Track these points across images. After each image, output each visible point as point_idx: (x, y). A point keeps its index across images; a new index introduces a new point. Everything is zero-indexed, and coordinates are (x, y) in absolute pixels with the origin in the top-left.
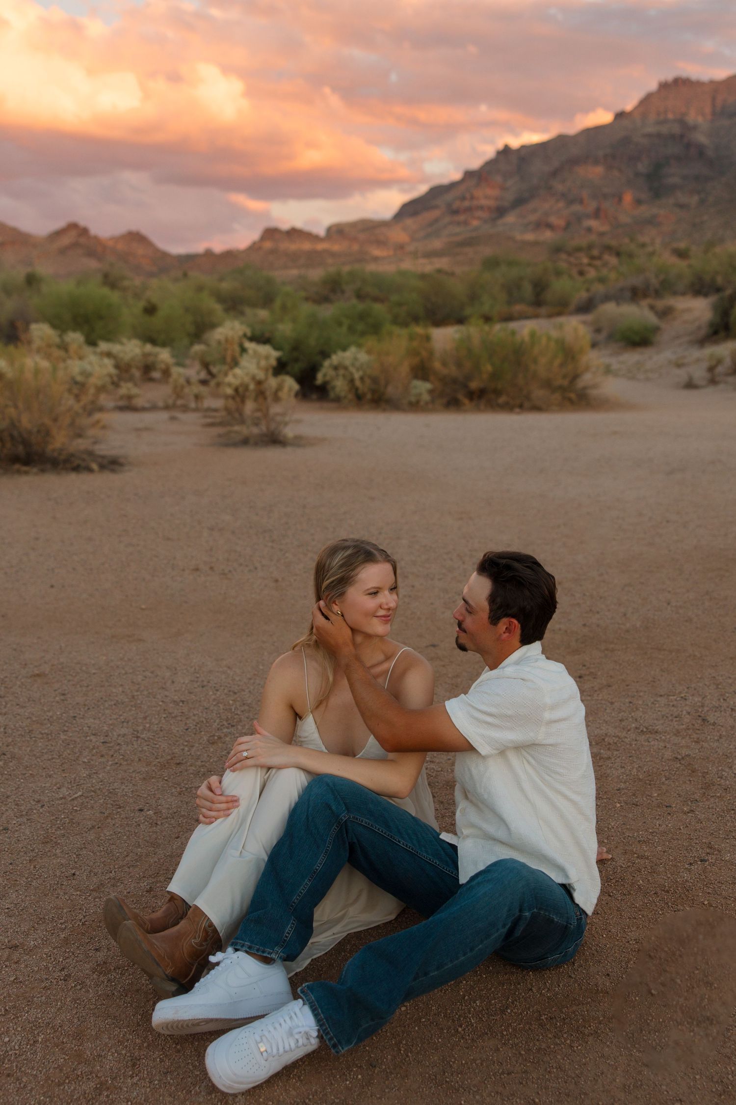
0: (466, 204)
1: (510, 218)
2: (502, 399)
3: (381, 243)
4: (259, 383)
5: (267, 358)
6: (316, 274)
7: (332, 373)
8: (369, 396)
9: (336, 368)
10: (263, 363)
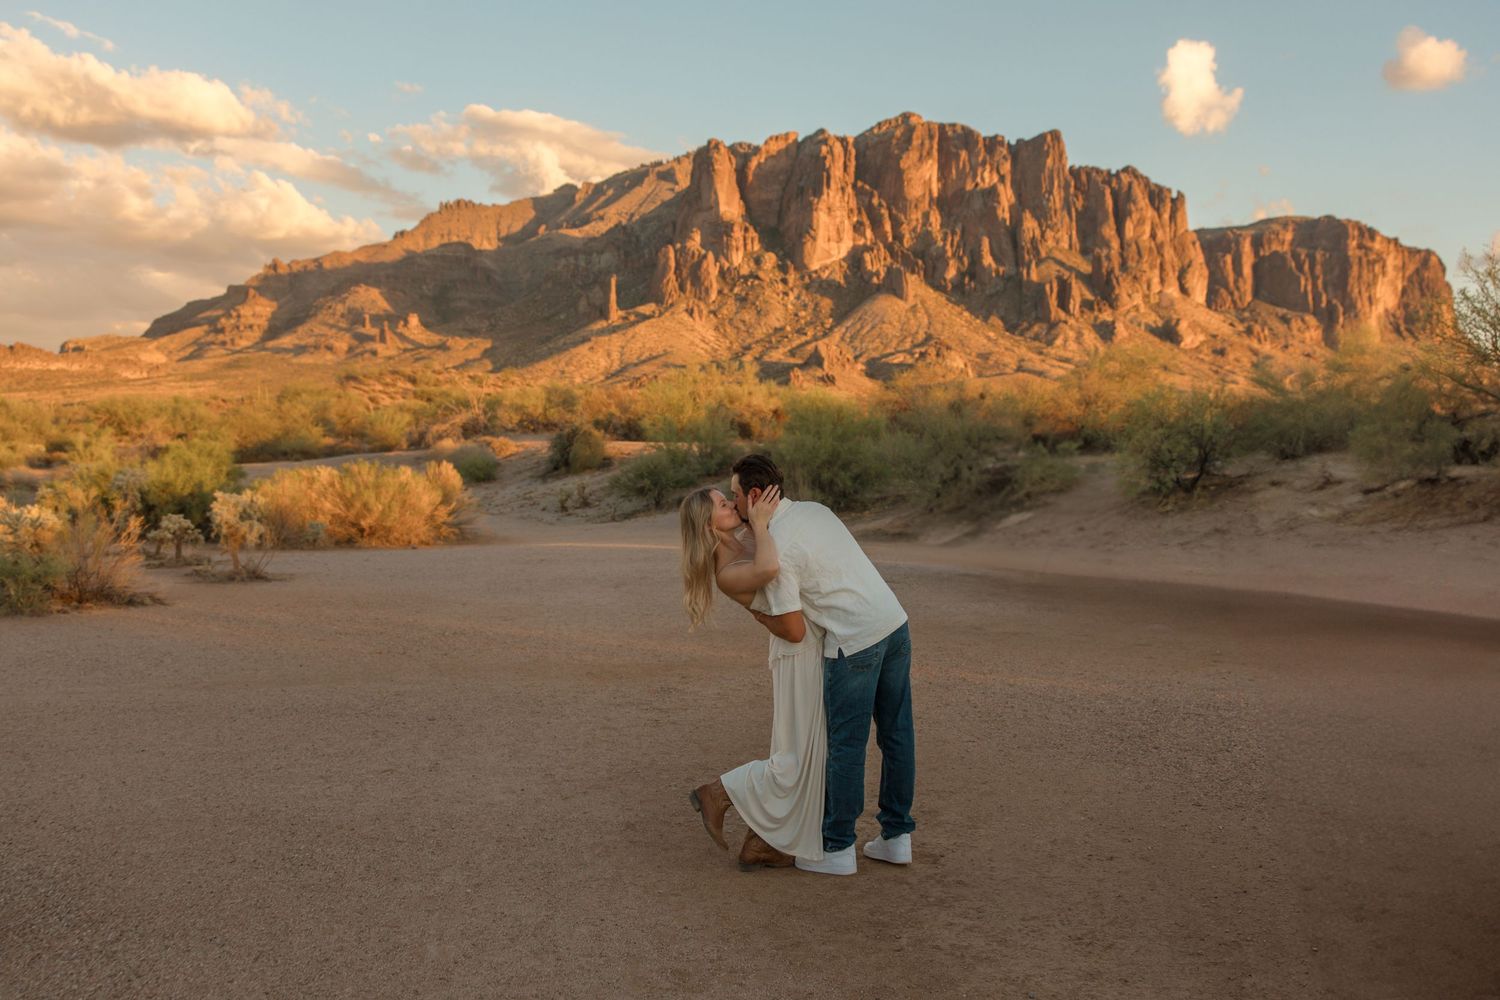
3: (130, 364)
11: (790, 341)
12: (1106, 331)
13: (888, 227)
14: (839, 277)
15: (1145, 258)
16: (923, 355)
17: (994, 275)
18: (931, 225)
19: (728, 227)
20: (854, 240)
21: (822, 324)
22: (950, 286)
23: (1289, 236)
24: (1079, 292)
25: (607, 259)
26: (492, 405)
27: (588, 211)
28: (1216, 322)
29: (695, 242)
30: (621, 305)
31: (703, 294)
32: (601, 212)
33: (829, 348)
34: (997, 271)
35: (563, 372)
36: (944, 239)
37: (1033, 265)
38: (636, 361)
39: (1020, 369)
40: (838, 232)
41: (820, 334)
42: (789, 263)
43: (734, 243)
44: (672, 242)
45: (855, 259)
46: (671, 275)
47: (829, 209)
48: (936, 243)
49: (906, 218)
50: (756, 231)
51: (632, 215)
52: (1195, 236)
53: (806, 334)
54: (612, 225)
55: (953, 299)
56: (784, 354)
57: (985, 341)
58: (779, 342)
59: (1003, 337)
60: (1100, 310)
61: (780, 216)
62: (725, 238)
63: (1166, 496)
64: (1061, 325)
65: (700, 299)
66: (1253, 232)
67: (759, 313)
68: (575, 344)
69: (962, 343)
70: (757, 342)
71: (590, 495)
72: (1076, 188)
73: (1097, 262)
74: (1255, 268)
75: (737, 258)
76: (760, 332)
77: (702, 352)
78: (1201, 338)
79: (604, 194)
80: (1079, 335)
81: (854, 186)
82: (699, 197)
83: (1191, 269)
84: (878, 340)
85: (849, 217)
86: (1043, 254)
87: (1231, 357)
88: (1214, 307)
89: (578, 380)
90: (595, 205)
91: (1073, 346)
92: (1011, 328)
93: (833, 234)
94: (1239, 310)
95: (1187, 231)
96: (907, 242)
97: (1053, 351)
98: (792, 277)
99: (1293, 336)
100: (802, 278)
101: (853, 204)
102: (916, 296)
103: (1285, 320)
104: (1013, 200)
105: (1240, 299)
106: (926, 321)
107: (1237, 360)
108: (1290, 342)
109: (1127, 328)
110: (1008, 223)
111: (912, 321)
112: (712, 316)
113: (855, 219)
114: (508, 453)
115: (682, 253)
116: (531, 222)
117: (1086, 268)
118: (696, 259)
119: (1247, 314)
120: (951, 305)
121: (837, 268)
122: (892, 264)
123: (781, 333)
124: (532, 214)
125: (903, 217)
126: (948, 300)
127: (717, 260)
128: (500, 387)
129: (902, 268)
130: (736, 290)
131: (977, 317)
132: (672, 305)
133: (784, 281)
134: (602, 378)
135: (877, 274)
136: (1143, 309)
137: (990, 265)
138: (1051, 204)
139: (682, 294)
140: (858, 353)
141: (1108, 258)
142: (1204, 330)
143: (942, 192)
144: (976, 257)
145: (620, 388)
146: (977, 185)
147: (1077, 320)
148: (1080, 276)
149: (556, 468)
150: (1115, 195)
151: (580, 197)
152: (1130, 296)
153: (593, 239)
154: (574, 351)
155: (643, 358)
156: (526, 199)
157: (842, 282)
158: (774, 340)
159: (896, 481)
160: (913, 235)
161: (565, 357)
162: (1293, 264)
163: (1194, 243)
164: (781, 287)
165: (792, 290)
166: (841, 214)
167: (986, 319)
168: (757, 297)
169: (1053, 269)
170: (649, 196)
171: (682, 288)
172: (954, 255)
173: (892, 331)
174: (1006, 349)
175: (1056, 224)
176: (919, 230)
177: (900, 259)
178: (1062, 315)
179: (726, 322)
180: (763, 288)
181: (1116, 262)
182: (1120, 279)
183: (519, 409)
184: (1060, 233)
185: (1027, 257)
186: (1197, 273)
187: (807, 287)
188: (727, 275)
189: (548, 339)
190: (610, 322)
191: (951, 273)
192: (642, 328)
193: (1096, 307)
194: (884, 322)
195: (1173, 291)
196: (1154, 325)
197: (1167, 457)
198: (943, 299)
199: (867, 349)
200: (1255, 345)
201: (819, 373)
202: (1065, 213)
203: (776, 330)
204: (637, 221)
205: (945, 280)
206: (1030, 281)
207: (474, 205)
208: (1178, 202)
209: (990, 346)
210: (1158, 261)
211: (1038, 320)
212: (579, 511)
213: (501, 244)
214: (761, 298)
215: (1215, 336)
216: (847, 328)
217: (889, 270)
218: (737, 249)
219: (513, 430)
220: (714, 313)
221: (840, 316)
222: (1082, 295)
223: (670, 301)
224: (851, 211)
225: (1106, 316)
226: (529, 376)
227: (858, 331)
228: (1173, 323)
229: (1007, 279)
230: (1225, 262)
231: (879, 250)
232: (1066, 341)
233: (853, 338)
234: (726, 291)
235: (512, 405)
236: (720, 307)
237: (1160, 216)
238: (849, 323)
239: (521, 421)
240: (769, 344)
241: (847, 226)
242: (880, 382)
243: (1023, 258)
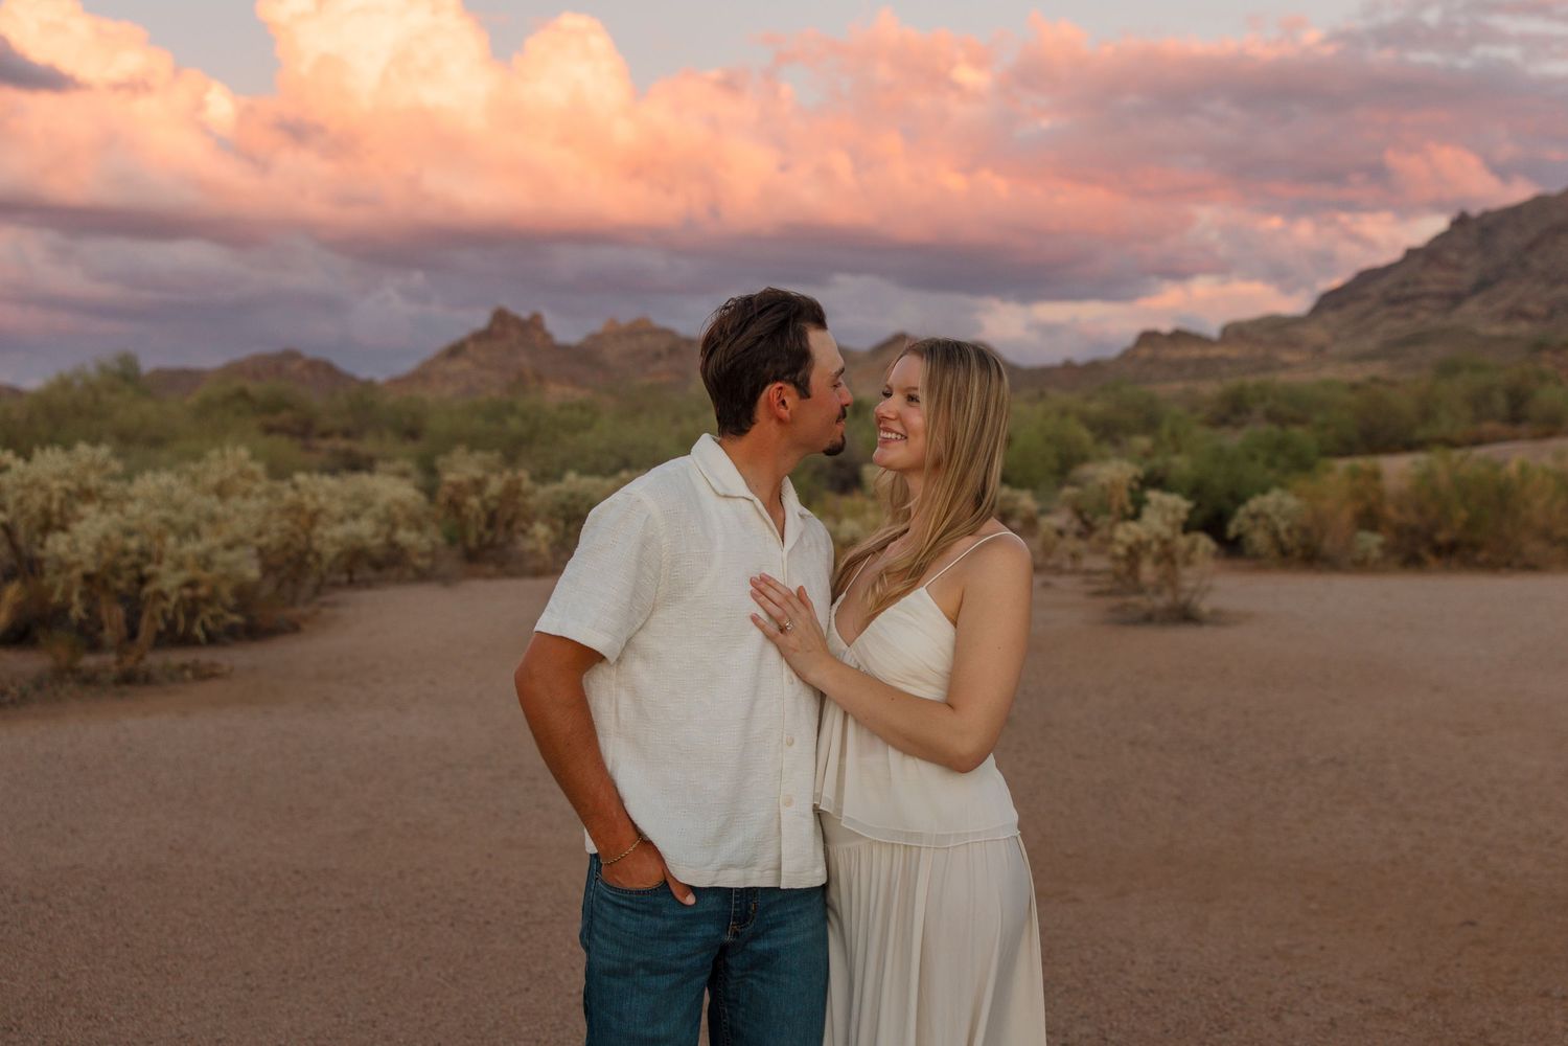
0: (1409, 291)
1: (1471, 307)
2: (1482, 556)
3: (1293, 345)
4: (1165, 543)
5: (1175, 510)
6: (1210, 388)
7: (1247, 523)
8: (1298, 553)
9: (1254, 517)
10: (1170, 517)
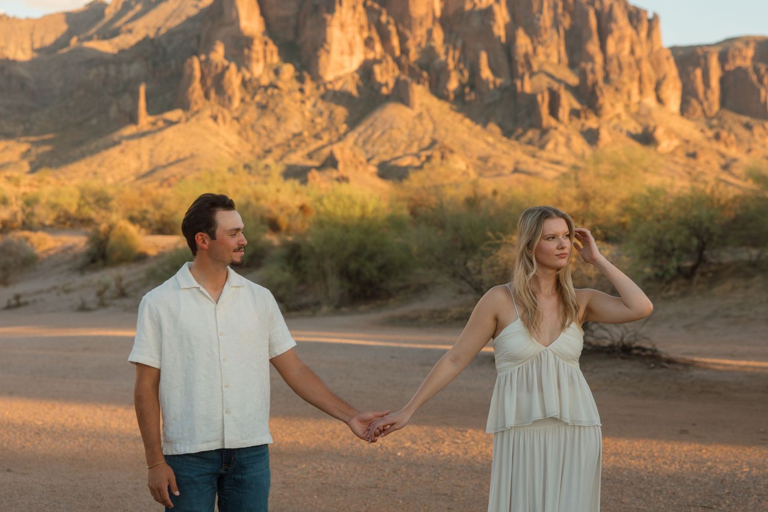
11: (307, 145)
12: (592, 137)
13: (395, 42)
14: (352, 88)
15: (626, 71)
16: (429, 158)
17: (491, 86)
18: (434, 40)
19: (248, 42)
20: (365, 53)
21: (337, 130)
22: (452, 96)
23: (750, 53)
24: (568, 102)
25: (136, 68)
26: (30, 202)
27: (118, 24)
28: (690, 129)
29: (219, 54)
30: (150, 110)
31: (227, 103)
32: (130, 26)
33: (343, 151)
34: (494, 83)
35: (95, 173)
36: (447, 53)
37: (526, 77)
38: (163, 163)
39: (516, 170)
40: (351, 46)
41: (335, 139)
42: (305, 74)
43: (254, 56)
44: (197, 54)
45: (366, 71)
46: (197, 84)
47: (342, 26)
48: (438, 56)
49: (411, 33)
50: (275, 43)
51: (159, 29)
52: (668, 53)
53: (321, 139)
54: (140, 37)
55: (455, 107)
56: (303, 157)
57: (483, 145)
58: (297, 146)
59: (500, 141)
60: (586, 118)
61: (297, 30)
62: (246, 51)
63: (669, 283)
64: (553, 132)
65: (224, 106)
66: (718, 49)
67: (278, 119)
68: (107, 147)
69: (464, 147)
70: (278, 146)
71: (128, 285)
72: (564, 8)
73: (583, 75)
74: (722, 81)
75: (258, 69)
76: (280, 137)
77: (226, 155)
78: (676, 142)
79: (132, 8)
80: (568, 141)
81: (365, 5)
82: (221, 13)
83: (665, 82)
84: (387, 146)
85: (361, 33)
86: (535, 67)
87: (702, 159)
88: (686, 114)
89: (110, 181)
90: (125, 19)
91: (562, 149)
92: (508, 133)
93: (346, 48)
94: (708, 118)
95: (661, 48)
96: (414, 55)
97: (544, 154)
98: (309, 86)
99: (756, 142)
100: (318, 88)
101: (364, 20)
102: (422, 105)
103: (748, 127)
104: (507, 18)
105: (710, 107)
106: (430, 127)
107: (708, 162)
108: (754, 146)
109: (610, 134)
110: (503, 39)
111: (419, 128)
112: (235, 122)
113: (366, 34)
114: (46, 247)
115: (206, 64)
116: (63, 36)
117: (573, 80)
118: (219, 70)
119: (715, 122)
120: (453, 114)
121: (349, 79)
122: (399, 76)
123: (297, 138)
124: (64, 27)
125: (408, 33)
126: (452, 109)
127: (239, 70)
128: (37, 187)
129: (409, 80)
130: (258, 98)
131: (477, 123)
132: (197, 112)
133: (302, 91)
134: (132, 178)
135: (386, 85)
136: (624, 117)
137: (487, 79)
138: (541, 23)
139: (207, 103)
140: (370, 156)
141: (593, 71)
142: (678, 136)
143: (444, 11)
144: (475, 71)
145: (151, 186)
146: (475, 5)
147: (566, 127)
148: (568, 87)
149: (93, 261)
150: (598, 15)
151: (109, 13)
152: (612, 105)
153: (122, 51)
154: (106, 154)
155: (172, 159)
156: (57, 14)
157: (354, 92)
158: (293, 144)
159: (420, 271)
160: (419, 49)
161: (96, 159)
162: (754, 78)
163: (668, 59)
164: (298, 96)
165: (308, 98)
166: (352, 30)
167: (485, 125)
168: (277, 105)
169: (543, 82)
170: (174, 11)
171: (207, 96)
172: (456, 68)
173: (401, 136)
174: (504, 153)
175: (545, 41)
176: (424, 45)
177: (407, 71)
178: (553, 122)
179: (249, 128)
180: (281, 96)
181: (600, 76)
182: (605, 91)
183: (54, 207)
184: (549, 51)
185: (520, 70)
186: (671, 86)
187: (323, 97)
188: (249, 86)
189: (81, 143)
190: (140, 126)
191: (453, 85)
192: (170, 132)
193: (582, 115)
194: (392, 128)
195: (650, 100)
196: (633, 132)
197: (668, 247)
198: (446, 106)
199: (378, 153)
200: (722, 148)
201: (335, 174)
202: (554, 31)
203: (295, 135)
204: (164, 35)
205: (447, 90)
206: (523, 94)
207: (8, 18)
208: (653, 23)
209: (489, 150)
210: (637, 75)
211: (532, 126)
212: (117, 302)
213: (35, 55)
214: (281, 106)
215: (687, 142)
216: (360, 134)
217: (398, 82)
218: (258, 61)
219: (51, 226)
220: (237, 119)
221: (353, 123)
222: (570, 105)
223: (195, 108)
224: (361, 27)
225: (592, 123)
226: (62, 177)
227: (370, 137)
228: (651, 129)
229: (502, 89)
230: (695, 76)
231: (387, 62)
232: (556, 145)
233: (365, 143)
234: (248, 99)
235: (48, 203)
236: (243, 114)
237: (638, 33)
238: (361, 128)
239: (58, 217)
240: (288, 147)
241: (359, 42)
242: (390, 182)
243: (517, 70)
